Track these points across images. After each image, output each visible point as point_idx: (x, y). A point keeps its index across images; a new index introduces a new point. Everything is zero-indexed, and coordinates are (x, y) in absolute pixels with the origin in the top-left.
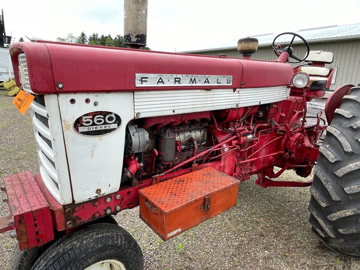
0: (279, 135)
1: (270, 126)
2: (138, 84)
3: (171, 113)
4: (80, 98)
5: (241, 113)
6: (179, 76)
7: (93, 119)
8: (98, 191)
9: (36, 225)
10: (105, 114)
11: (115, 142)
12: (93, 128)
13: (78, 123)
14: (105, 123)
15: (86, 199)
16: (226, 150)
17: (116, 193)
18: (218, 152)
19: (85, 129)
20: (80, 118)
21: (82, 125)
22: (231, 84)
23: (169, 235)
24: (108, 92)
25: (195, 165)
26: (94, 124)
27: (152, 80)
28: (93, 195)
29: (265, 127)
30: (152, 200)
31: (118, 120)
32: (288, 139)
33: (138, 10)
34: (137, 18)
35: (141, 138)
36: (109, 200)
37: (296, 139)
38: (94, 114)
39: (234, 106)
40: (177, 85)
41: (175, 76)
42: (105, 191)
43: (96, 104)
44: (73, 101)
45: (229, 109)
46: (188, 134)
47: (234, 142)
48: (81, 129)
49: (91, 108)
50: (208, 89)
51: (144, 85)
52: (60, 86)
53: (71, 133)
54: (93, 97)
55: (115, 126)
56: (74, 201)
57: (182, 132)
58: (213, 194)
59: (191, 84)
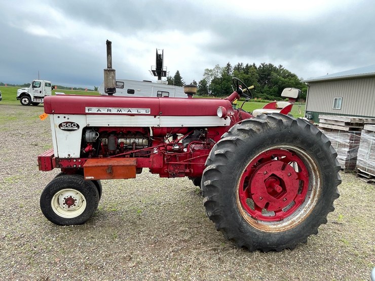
2: (87, 111)
3: (107, 126)
4: (62, 116)
6: (110, 108)
8: (69, 155)
9: (45, 162)
10: (72, 123)
11: (78, 134)
12: (66, 128)
13: (60, 125)
14: (72, 127)
15: (63, 157)
16: (156, 151)
17: (79, 159)
18: (149, 152)
19: (63, 128)
21: (62, 126)
22: (149, 113)
23: (86, 178)
24: (73, 114)
26: (67, 127)
27: (94, 110)
28: (67, 156)
31: (78, 126)
36: (74, 161)
38: (67, 123)
39: (156, 126)
40: (109, 112)
41: (108, 108)
42: (72, 156)
43: (68, 119)
44: (59, 117)
47: (162, 148)
48: (61, 128)
49: (66, 120)
50: (132, 115)
51: (90, 112)
52: (53, 111)
53: (58, 128)
54: (67, 116)
55: (77, 128)
56: (59, 156)
57: (129, 138)
58: (114, 166)
59: (118, 112)
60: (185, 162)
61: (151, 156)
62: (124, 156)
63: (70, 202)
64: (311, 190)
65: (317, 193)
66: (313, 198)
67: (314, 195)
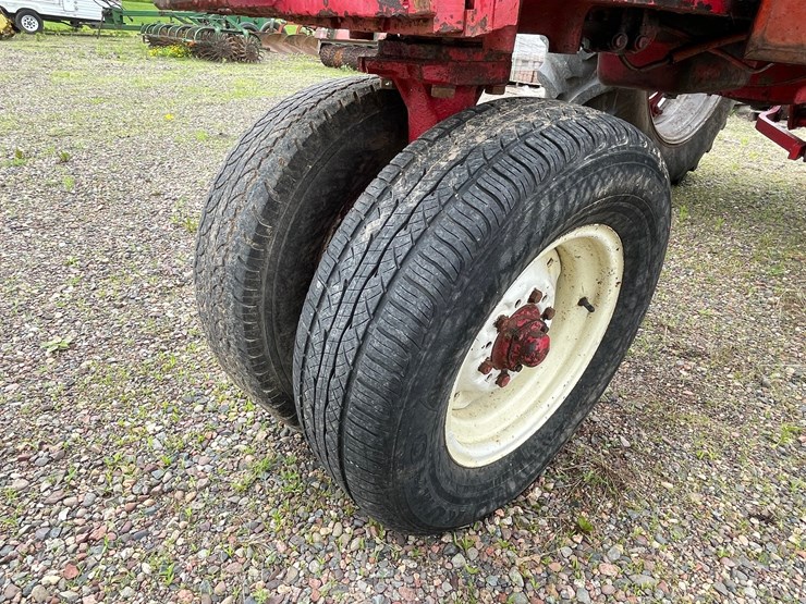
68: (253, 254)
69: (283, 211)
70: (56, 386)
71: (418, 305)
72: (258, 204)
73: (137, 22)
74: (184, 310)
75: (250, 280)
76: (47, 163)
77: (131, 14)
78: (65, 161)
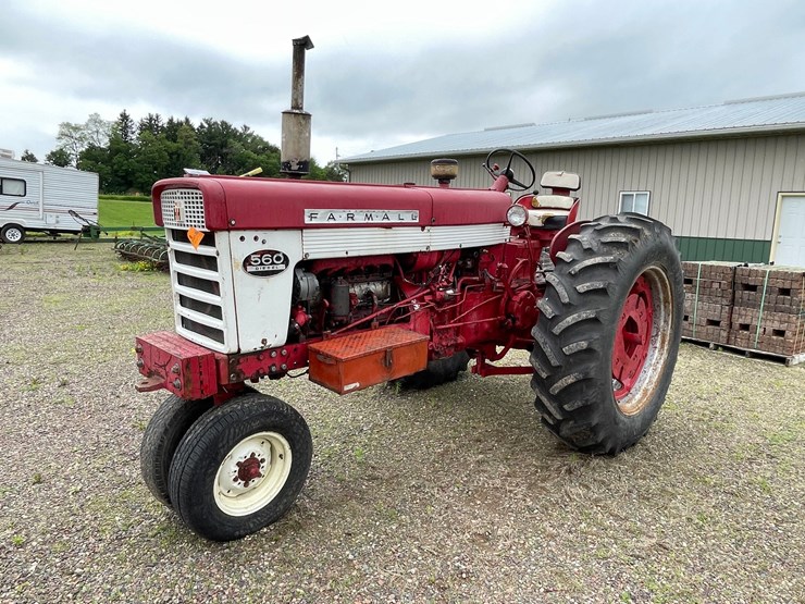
0: (497, 293)
1: (482, 281)
2: (307, 221)
3: (344, 255)
4: (250, 235)
5: (435, 259)
6: (352, 211)
7: (261, 258)
8: (264, 341)
9: (201, 373)
10: (273, 253)
11: (282, 285)
12: (261, 269)
13: (247, 262)
14: (273, 263)
15: (252, 350)
16: (417, 307)
17: (281, 348)
18: (406, 310)
19: (253, 269)
20: (249, 257)
21: (250, 265)
22: (417, 221)
23: (346, 388)
24: (276, 229)
25: (375, 323)
26: (262, 264)
27: (322, 216)
28: (258, 346)
29: (475, 282)
30: (326, 351)
31: (286, 261)
32: (510, 299)
33: (300, 133)
34: (299, 142)
35: (310, 283)
36: (274, 354)
37: (521, 299)
38: (262, 253)
39: (425, 250)
40: (350, 221)
41: (347, 211)
42: (273, 342)
43: (263, 242)
44: (242, 239)
45: (417, 253)
46: (366, 286)
47: (427, 298)
48: (250, 269)
49: (259, 247)
50: (389, 226)
51: (314, 222)
52: (233, 222)
53: (240, 272)
54: (261, 235)
55: (282, 267)
56: (239, 349)
57: (357, 283)
58: (396, 348)
59: (367, 221)
60: (455, 322)
61: (412, 318)
62: (367, 326)
63: (248, 471)
64: (657, 335)
65: (668, 338)
66: (662, 347)
67: (663, 342)
68: (160, 446)
69: (170, 431)
70: (76, 506)
71: (196, 458)
72: (161, 430)
73: (111, 235)
74: (135, 472)
75: (158, 454)
76: (53, 387)
77: (106, 230)
78: (64, 384)
